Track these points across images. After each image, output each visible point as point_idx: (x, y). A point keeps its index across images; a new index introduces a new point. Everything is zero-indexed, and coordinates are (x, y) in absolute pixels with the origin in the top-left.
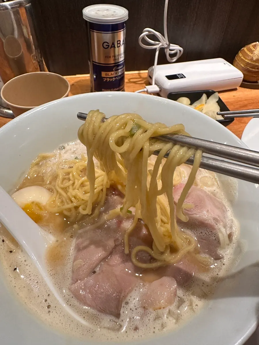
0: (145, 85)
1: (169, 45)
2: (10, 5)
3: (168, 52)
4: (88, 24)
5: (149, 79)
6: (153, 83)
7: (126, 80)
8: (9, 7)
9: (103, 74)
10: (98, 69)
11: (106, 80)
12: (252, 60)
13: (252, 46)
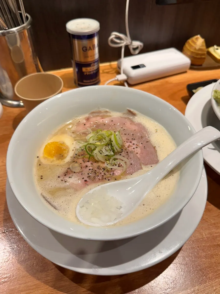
0: (115, 74)
1: (131, 43)
2: (16, 30)
3: (131, 48)
4: (71, 36)
5: (118, 69)
6: (122, 72)
7: (101, 71)
8: (16, 31)
9: (84, 69)
10: (80, 66)
11: (86, 74)
12: (195, 49)
13: (195, 39)
